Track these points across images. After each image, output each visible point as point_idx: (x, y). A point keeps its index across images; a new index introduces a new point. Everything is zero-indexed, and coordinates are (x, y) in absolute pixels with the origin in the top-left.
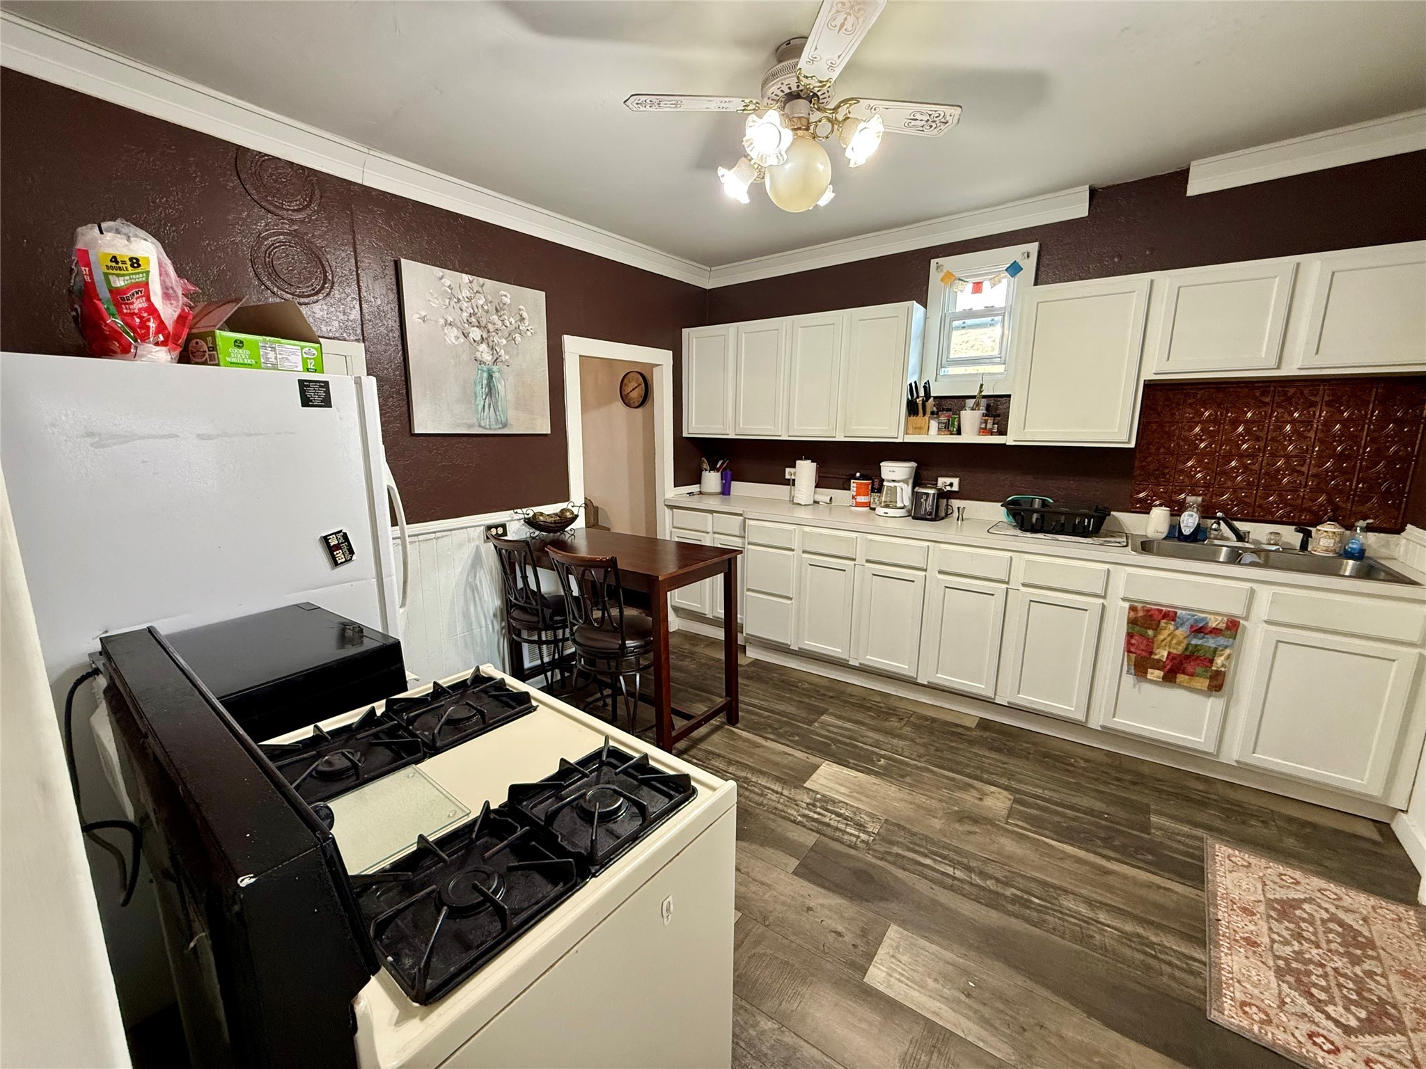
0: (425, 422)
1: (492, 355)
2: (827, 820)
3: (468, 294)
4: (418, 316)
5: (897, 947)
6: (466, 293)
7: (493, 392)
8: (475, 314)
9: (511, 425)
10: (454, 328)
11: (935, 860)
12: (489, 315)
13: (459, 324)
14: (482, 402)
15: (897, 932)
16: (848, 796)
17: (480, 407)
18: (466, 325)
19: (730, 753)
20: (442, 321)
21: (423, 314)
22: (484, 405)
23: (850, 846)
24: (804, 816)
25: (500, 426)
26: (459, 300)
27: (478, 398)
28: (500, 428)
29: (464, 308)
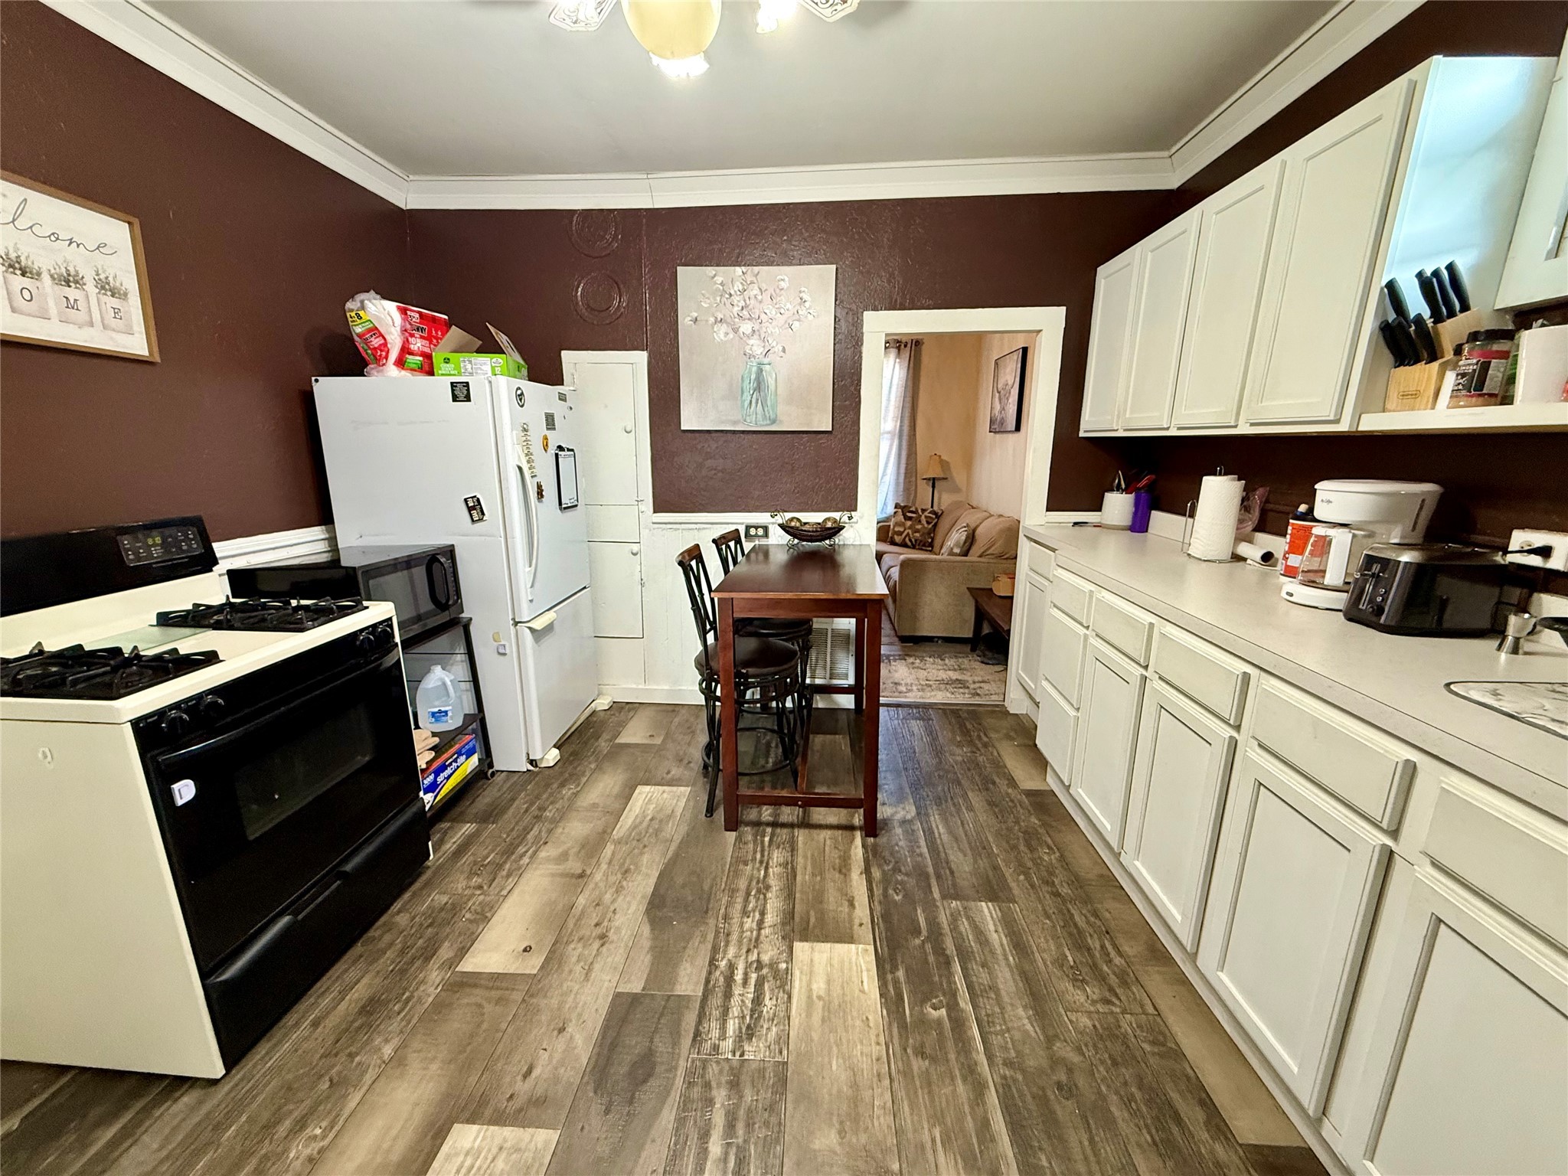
0: (690, 419)
1: (764, 347)
2: (737, 990)
3: (741, 288)
4: (690, 318)
5: (518, 1150)
6: (738, 286)
7: (762, 387)
8: (747, 306)
9: (781, 421)
10: (725, 325)
11: (725, 1159)
12: (762, 305)
13: (729, 320)
14: (749, 398)
15: (547, 1143)
16: (810, 997)
17: (747, 403)
18: (737, 320)
19: (805, 857)
20: (712, 320)
21: (695, 314)
22: (751, 401)
23: (697, 1034)
24: (732, 967)
25: (768, 422)
26: (731, 295)
27: (745, 394)
28: (767, 425)
29: (735, 303)
